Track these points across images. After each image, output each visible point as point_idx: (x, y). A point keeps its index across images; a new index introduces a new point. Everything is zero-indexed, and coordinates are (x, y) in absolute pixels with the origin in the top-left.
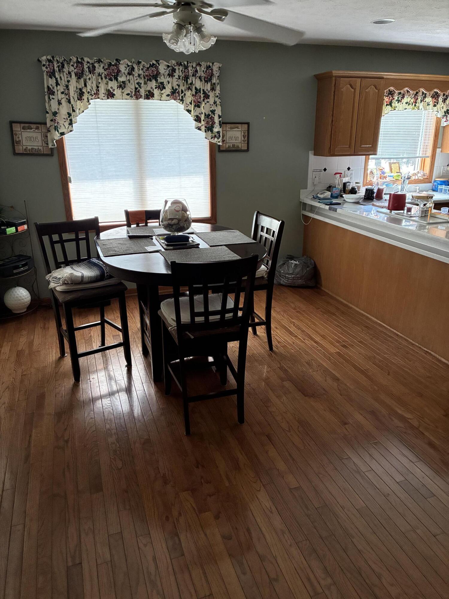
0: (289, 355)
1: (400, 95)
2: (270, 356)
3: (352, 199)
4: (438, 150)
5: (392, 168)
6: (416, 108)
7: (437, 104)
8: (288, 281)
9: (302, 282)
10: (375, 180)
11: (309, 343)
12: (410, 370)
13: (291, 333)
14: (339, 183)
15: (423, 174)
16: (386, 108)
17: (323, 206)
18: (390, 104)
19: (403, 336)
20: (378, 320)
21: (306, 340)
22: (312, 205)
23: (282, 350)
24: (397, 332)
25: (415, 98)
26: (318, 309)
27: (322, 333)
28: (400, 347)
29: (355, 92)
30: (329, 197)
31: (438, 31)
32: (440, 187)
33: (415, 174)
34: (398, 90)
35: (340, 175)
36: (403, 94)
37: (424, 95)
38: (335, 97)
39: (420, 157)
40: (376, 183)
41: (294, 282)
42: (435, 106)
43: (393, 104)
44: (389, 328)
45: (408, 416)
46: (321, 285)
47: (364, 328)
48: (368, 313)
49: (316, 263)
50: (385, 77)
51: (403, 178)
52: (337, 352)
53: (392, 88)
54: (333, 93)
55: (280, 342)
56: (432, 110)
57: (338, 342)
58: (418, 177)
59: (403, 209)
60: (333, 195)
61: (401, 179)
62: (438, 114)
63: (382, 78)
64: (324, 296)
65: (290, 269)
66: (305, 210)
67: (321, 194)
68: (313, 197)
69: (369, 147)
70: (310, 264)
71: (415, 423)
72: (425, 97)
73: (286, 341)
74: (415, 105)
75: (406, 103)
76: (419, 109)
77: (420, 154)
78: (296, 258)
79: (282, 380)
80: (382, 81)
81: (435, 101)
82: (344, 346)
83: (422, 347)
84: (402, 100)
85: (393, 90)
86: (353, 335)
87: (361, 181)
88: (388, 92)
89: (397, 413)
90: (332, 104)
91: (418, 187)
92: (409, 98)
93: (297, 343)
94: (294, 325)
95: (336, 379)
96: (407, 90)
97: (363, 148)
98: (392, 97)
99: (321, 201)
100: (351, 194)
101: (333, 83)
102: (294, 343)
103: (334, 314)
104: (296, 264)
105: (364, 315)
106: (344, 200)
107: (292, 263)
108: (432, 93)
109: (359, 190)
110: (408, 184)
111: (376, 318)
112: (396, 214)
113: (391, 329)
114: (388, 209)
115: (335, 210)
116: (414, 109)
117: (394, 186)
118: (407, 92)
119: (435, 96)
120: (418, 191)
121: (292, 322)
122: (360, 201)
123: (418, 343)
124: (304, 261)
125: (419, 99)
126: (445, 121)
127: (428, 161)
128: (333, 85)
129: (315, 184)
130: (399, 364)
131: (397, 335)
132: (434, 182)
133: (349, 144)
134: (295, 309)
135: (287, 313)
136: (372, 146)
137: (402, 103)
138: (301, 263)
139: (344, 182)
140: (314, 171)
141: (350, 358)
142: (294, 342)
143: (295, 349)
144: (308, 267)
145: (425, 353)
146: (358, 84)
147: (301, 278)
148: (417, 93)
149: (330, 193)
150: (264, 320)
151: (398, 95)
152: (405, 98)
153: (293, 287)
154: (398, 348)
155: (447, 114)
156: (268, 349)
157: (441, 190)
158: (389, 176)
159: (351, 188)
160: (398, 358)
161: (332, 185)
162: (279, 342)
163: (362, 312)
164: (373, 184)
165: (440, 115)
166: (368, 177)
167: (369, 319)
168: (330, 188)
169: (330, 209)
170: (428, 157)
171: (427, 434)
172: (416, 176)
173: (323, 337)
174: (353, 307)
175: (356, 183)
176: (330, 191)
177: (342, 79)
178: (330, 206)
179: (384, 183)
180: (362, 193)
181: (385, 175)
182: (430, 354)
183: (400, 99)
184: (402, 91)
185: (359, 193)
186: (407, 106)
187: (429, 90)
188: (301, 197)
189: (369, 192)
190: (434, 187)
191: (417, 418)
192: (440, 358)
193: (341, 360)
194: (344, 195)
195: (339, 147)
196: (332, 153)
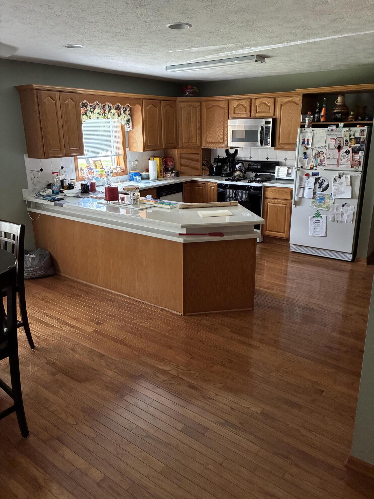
0: (52, 347)
1: (92, 107)
2: (34, 353)
3: (72, 194)
4: (127, 150)
5: (97, 164)
6: (105, 118)
7: (120, 114)
8: (28, 274)
9: (42, 273)
10: (85, 176)
11: (67, 329)
12: (155, 328)
13: (46, 324)
14: (57, 180)
15: (120, 168)
16: (83, 117)
17: (49, 203)
18: (86, 114)
19: (141, 301)
20: (117, 292)
21: (63, 327)
22: (36, 203)
23: (43, 344)
24: (135, 299)
25: (103, 110)
26: (64, 294)
27: (76, 317)
28: (142, 311)
29: (56, 103)
30: (51, 194)
31: (115, 58)
32: (135, 178)
33: (115, 169)
34: (90, 103)
35: (57, 174)
36: (94, 106)
37: (110, 108)
38: (40, 107)
39: (116, 155)
40: (87, 178)
41: (35, 274)
42: (119, 116)
43: (88, 114)
44: (128, 297)
45: (167, 368)
46: (60, 272)
47: (109, 302)
48: (108, 289)
49: (51, 253)
50: (78, 92)
51: (107, 172)
52: (94, 331)
53: (85, 101)
54: (37, 104)
55: (40, 337)
56: (118, 119)
57: (92, 321)
58: (117, 171)
59: (118, 199)
60: (54, 192)
61: (105, 173)
62: (123, 122)
63: (76, 93)
64: (65, 281)
65: (28, 263)
66: (30, 207)
67: (43, 192)
68: (36, 195)
69: (77, 149)
70: (46, 255)
71: (174, 372)
72: (111, 109)
73: (45, 334)
74: (105, 115)
75: (98, 113)
76: (108, 118)
77: (115, 153)
78: (31, 251)
79: (54, 374)
80: (77, 96)
81: (118, 112)
82: (98, 323)
83: (157, 306)
84: (94, 110)
85: (86, 103)
86: (103, 311)
87: (75, 178)
88: (82, 104)
89: (159, 369)
90: (38, 113)
91: (119, 179)
92: (99, 109)
93: (56, 333)
94: (47, 316)
95: (101, 356)
96: (96, 103)
97: (72, 150)
98: (86, 108)
99: (44, 198)
100: (70, 189)
101: (35, 95)
102: (53, 334)
103: (80, 296)
104: (33, 258)
105: (105, 291)
106: (65, 195)
107: (29, 257)
108: (115, 106)
109: (75, 185)
110: (112, 177)
111: (115, 291)
112: (113, 203)
113: (130, 297)
114: (106, 200)
115: (61, 205)
116: (104, 118)
117: (101, 179)
118: (97, 104)
119: (118, 108)
120: (119, 182)
121: (44, 314)
122: (79, 195)
123: (153, 304)
124: (39, 253)
125: (107, 111)
126: (128, 128)
127: (122, 158)
128: (36, 97)
129: (35, 183)
130: (146, 326)
131: (136, 301)
132: (129, 174)
133: (59, 147)
134: (43, 300)
135: (36, 306)
136: (79, 148)
137: (94, 113)
138: (37, 256)
139: (61, 179)
140: (32, 171)
141: (107, 333)
142: (53, 332)
143: (56, 339)
144: (45, 258)
145: (161, 310)
146: (57, 97)
147: (40, 269)
148: (104, 106)
149: (51, 190)
150: (21, 321)
151: (90, 107)
152: (96, 109)
153: (35, 279)
154: (140, 312)
155: (128, 122)
156: (30, 348)
157: (136, 179)
158: (95, 171)
159: (68, 184)
160: (143, 321)
161: (50, 183)
162: (38, 337)
163: (103, 288)
164: (85, 179)
165: (124, 123)
166: (80, 174)
167: (111, 293)
168: (50, 186)
169: (56, 205)
170: (121, 155)
171: (185, 378)
172: (116, 170)
173: (77, 319)
174: (93, 285)
175: (71, 179)
176: (50, 189)
177: (42, 91)
178: (55, 202)
179: (93, 178)
180: (78, 187)
181: (92, 171)
182: (164, 310)
183: (92, 110)
184: (93, 104)
185: (75, 187)
186: (98, 116)
187: (113, 104)
188: (23, 196)
189: (85, 186)
190: (130, 178)
191: (175, 368)
192: (172, 311)
193: (100, 337)
194: (64, 191)
195: (51, 150)
196: (46, 156)
